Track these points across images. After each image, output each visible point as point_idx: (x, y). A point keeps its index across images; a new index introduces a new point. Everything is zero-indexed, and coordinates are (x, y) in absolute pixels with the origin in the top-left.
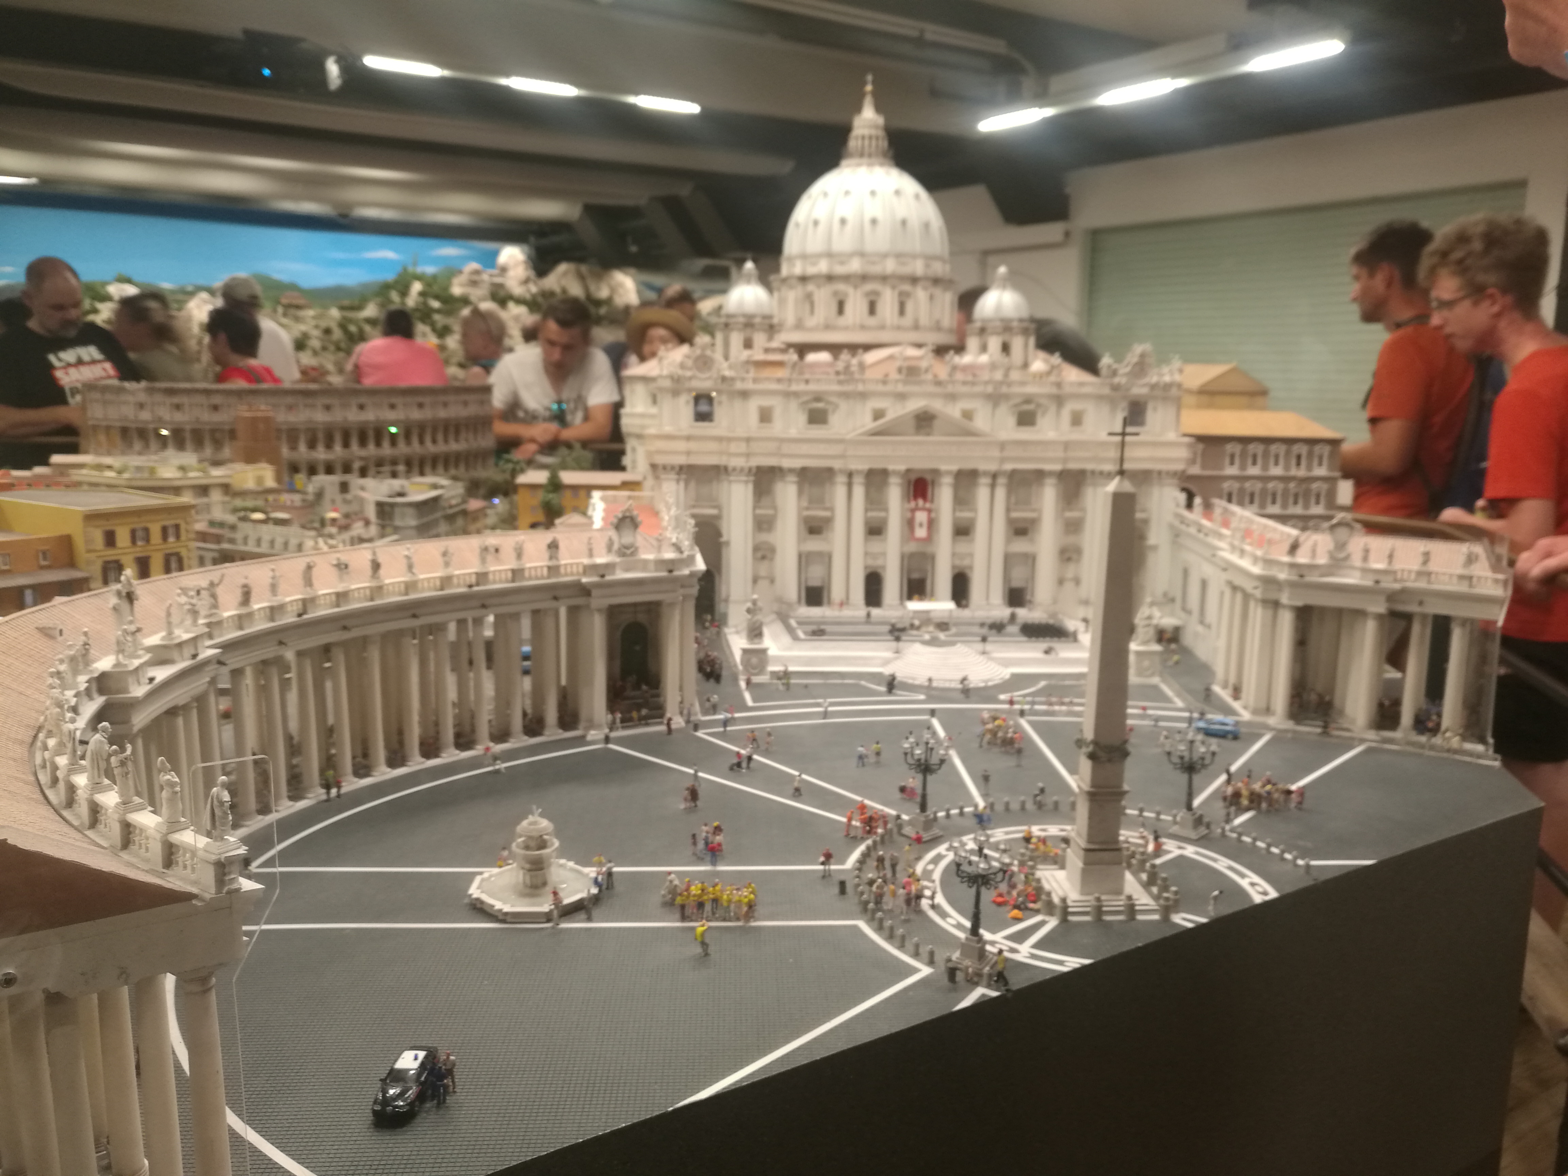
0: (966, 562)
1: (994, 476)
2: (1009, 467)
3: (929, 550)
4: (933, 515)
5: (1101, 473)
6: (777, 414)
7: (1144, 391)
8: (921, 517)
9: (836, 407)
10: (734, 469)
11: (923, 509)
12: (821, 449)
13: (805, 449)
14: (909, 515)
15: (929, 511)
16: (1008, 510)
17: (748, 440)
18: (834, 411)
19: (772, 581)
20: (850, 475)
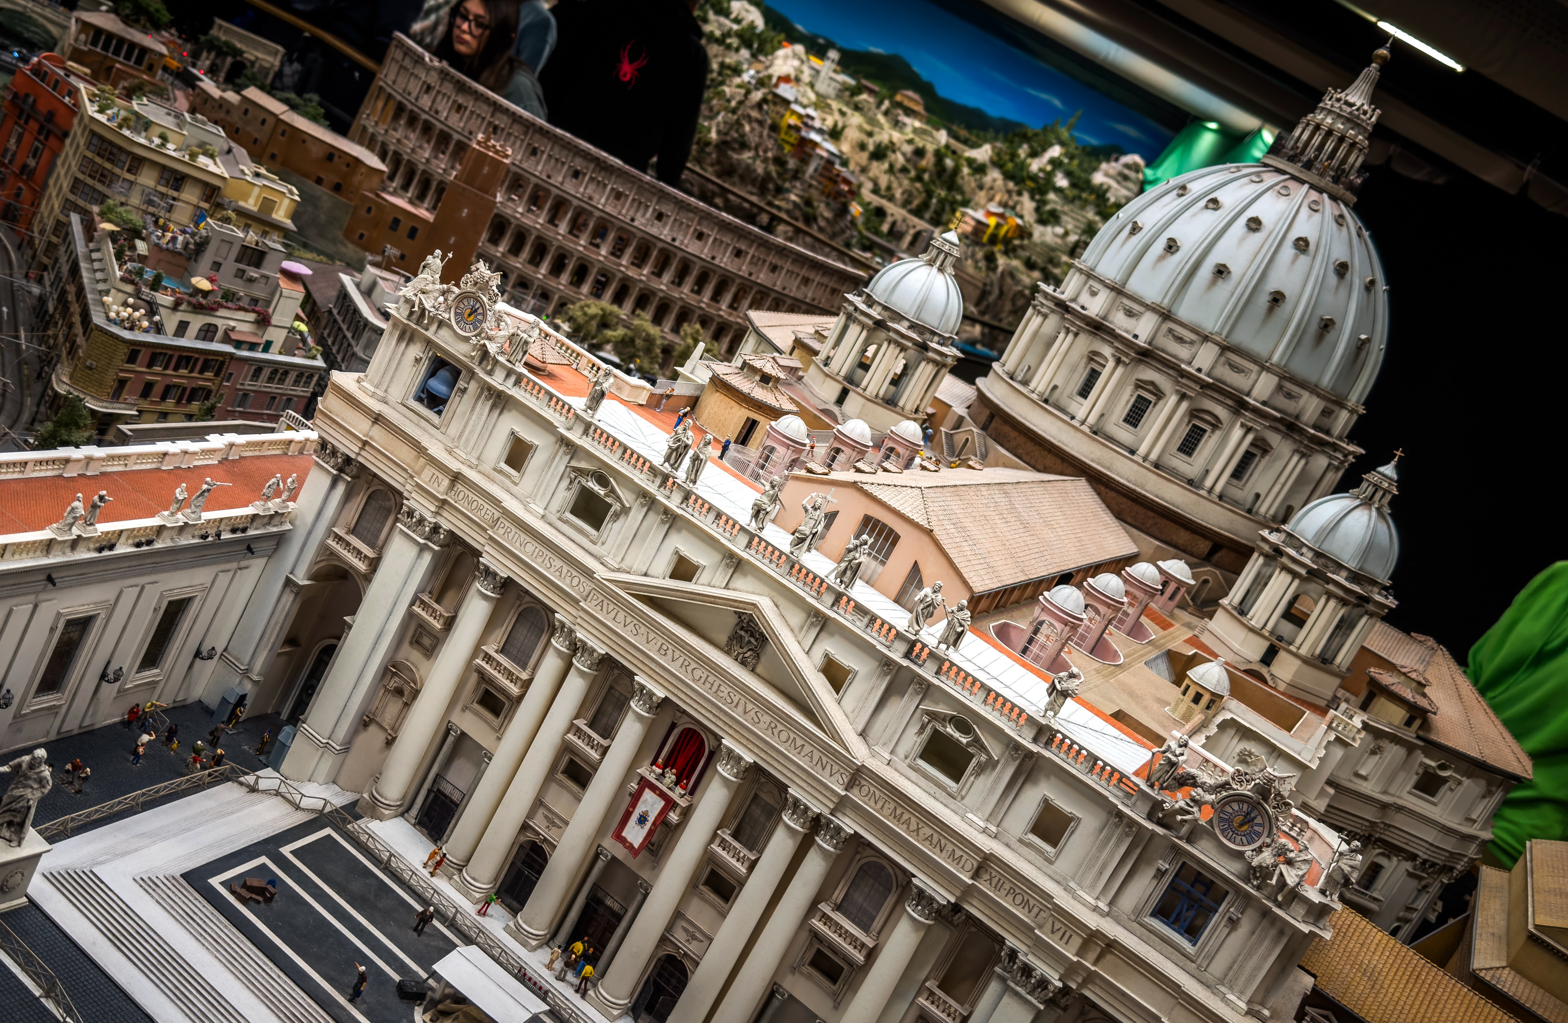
0: (693, 948)
1: (816, 824)
2: (849, 825)
3: (645, 874)
4: (673, 817)
5: (1027, 971)
6: (535, 463)
7: (1227, 868)
8: (651, 804)
9: (625, 511)
10: (410, 513)
11: (662, 795)
12: (553, 569)
13: (528, 551)
14: (634, 786)
15: (670, 804)
16: (812, 908)
17: (456, 478)
18: (617, 516)
19: (390, 742)
20: (576, 647)
